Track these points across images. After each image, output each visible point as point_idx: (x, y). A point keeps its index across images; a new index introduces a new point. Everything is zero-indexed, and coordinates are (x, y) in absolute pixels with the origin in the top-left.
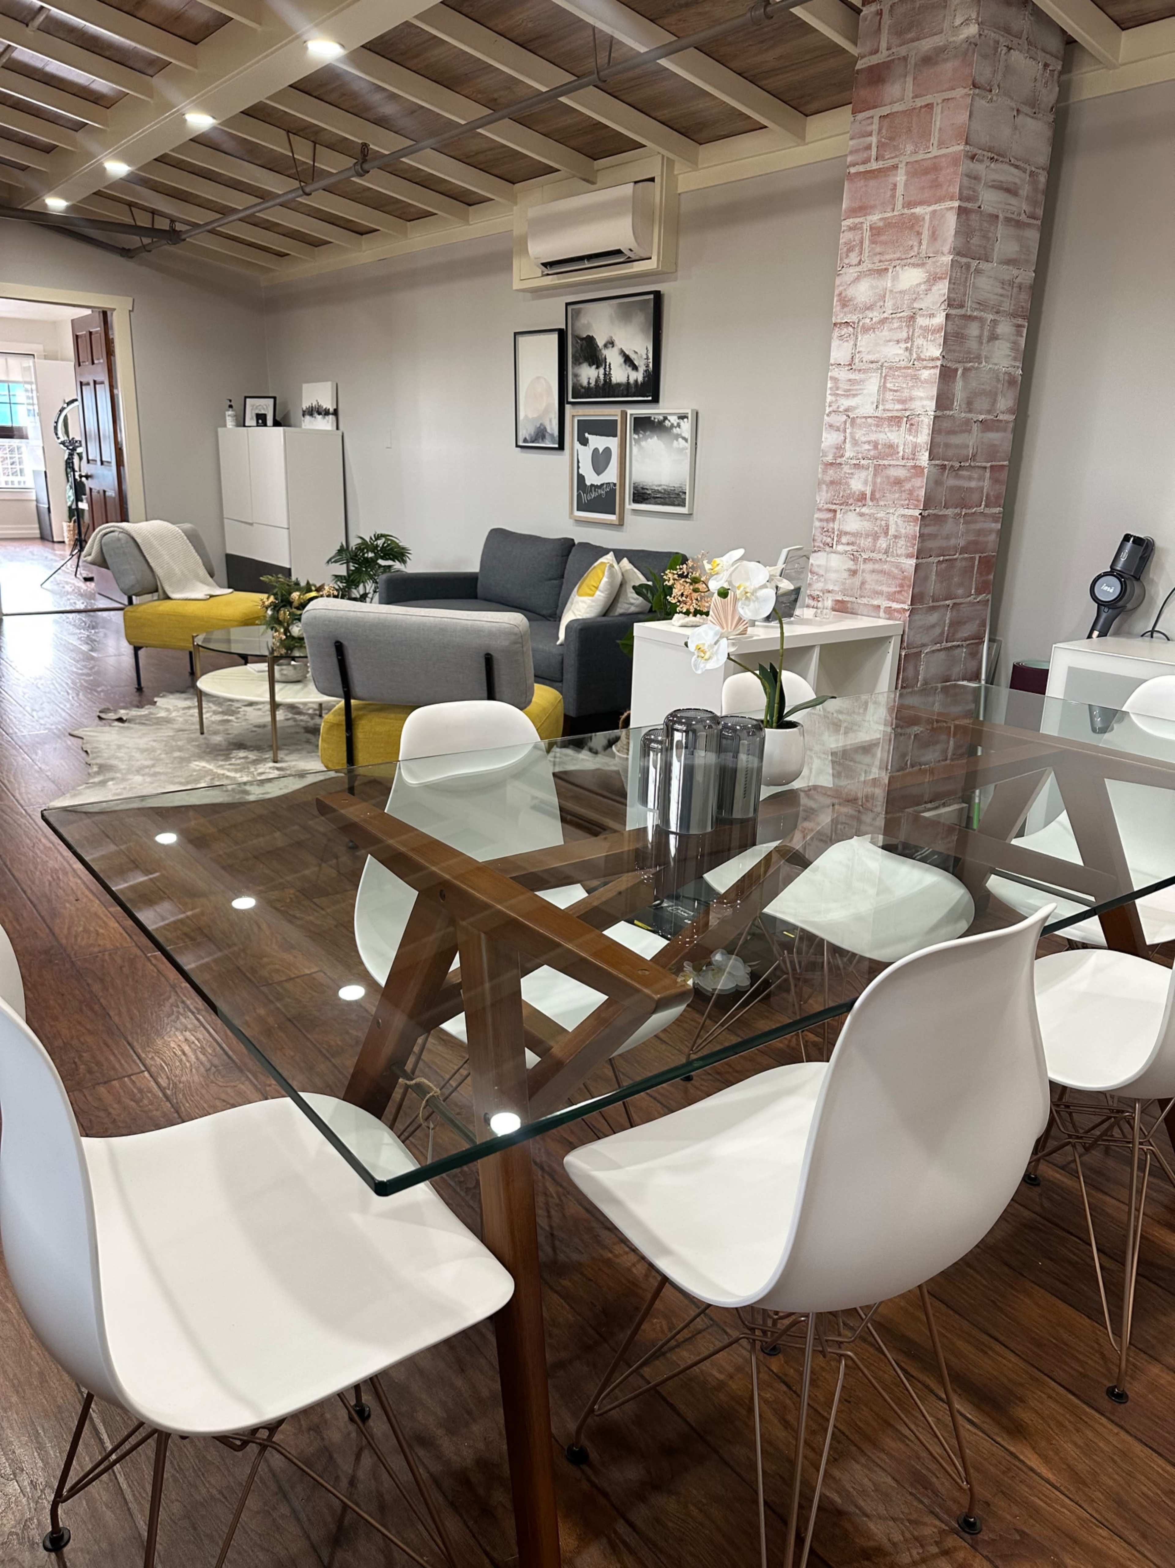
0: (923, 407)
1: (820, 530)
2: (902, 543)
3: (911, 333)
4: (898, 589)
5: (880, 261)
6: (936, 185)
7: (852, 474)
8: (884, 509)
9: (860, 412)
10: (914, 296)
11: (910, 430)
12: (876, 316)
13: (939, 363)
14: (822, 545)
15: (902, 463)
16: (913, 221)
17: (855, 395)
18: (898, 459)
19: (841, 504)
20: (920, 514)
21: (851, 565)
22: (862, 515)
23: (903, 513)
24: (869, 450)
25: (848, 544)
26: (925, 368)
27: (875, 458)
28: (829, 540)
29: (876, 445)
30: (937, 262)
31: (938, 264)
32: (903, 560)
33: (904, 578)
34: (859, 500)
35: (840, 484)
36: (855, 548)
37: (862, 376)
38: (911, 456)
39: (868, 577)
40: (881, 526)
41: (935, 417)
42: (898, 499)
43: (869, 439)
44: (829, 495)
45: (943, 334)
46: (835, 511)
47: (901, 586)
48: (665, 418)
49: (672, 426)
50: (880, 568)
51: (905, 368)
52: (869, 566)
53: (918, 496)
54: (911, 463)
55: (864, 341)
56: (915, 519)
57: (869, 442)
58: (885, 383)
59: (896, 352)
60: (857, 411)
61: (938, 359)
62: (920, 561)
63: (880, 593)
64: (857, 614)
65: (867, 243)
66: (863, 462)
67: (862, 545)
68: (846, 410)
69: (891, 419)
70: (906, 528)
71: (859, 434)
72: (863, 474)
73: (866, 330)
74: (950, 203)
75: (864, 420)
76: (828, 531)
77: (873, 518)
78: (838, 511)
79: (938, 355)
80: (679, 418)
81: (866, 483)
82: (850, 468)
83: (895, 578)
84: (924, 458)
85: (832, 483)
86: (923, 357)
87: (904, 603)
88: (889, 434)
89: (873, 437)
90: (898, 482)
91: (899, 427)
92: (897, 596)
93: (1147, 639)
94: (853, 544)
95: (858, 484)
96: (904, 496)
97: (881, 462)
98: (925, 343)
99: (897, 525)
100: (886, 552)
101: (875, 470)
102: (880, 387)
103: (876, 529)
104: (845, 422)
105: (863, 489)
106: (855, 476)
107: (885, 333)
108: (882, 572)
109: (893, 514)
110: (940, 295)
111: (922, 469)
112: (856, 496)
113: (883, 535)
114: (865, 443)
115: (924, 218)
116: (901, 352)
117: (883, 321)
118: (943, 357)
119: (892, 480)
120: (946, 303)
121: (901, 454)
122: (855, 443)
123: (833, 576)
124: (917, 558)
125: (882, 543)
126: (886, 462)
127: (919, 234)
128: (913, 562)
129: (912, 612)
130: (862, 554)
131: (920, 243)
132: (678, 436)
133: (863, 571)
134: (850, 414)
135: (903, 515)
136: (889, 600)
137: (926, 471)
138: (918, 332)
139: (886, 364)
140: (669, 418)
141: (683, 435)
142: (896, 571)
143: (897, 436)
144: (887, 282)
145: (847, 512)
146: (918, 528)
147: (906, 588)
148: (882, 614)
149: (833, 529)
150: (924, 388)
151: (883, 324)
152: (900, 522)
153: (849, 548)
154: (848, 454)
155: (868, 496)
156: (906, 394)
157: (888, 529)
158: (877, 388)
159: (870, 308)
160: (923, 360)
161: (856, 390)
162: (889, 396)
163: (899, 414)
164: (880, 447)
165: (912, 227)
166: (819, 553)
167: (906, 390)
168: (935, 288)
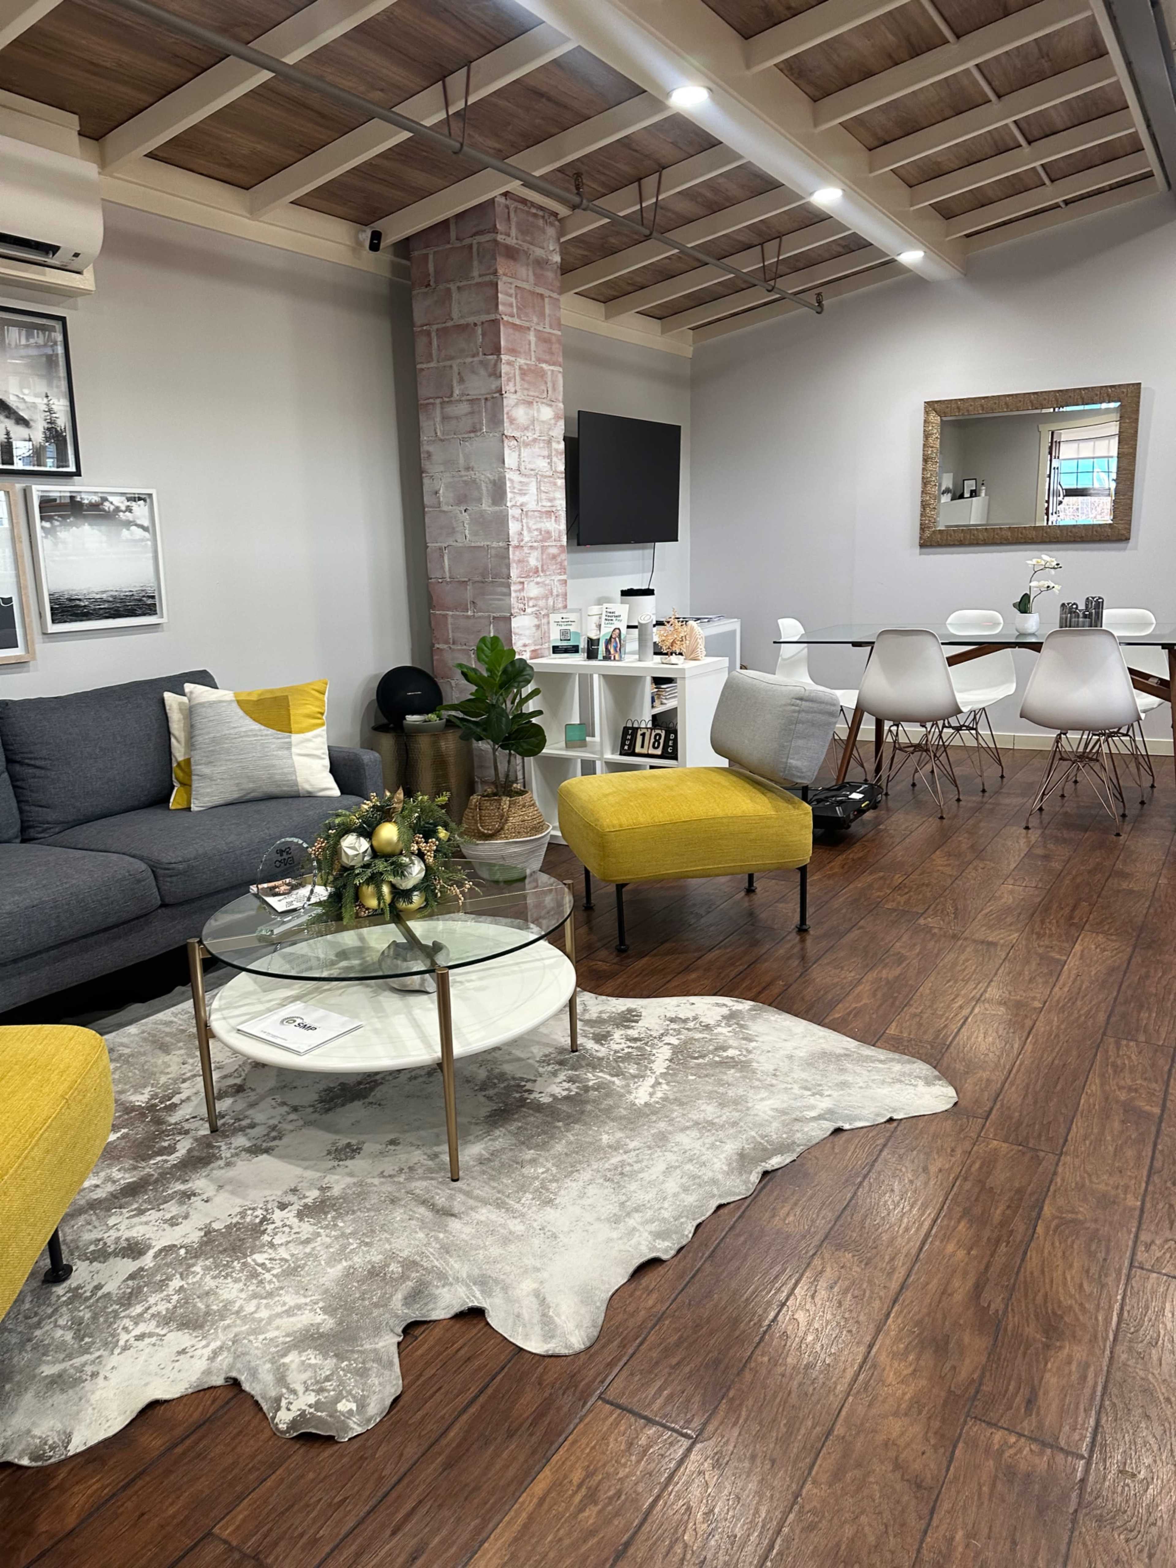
0: (562, 505)
1: (516, 599)
3: (549, 453)
5: (527, 396)
6: (550, 352)
7: (530, 553)
8: (549, 577)
9: (529, 507)
10: (549, 427)
11: (556, 521)
12: (530, 435)
13: (564, 476)
14: (519, 610)
15: (555, 543)
16: (542, 372)
17: (524, 494)
18: (552, 541)
19: (526, 577)
21: (536, 622)
22: (538, 583)
23: (559, 579)
24: (537, 536)
25: (533, 606)
26: (559, 478)
27: (540, 541)
28: (522, 606)
29: (540, 532)
30: (557, 406)
34: (535, 573)
35: (524, 562)
36: (537, 609)
37: (526, 480)
38: (559, 539)
39: (546, 629)
40: (549, 590)
41: (567, 512)
42: (555, 569)
43: (536, 527)
44: (519, 571)
45: (564, 456)
46: (523, 583)
48: (105, 499)
49: (117, 509)
51: (549, 477)
52: (546, 621)
53: (565, 565)
54: (559, 544)
55: (525, 452)
57: (537, 530)
58: (540, 486)
59: (543, 465)
60: (527, 506)
61: (563, 473)
65: (518, 378)
66: (534, 544)
67: (540, 606)
68: (521, 505)
69: (546, 513)
70: (562, 589)
71: (531, 523)
72: (536, 553)
73: (526, 445)
74: (558, 368)
75: (532, 513)
76: (521, 599)
77: (544, 584)
78: (525, 583)
79: (563, 470)
80: (129, 499)
81: (537, 559)
82: (528, 549)
84: (565, 540)
85: (519, 562)
86: (557, 470)
88: (546, 524)
89: (539, 526)
90: (554, 557)
91: (550, 518)
94: (535, 606)
95: (533, 560)
96: (558, 567)
97: (544, 544)
98: (557, 461)
99: (557, 588)
100: (553, 607)
101: (542, 550)
103: (546, 592)
104: (522, 514)
105: (537, 564)
106: (532, 555)
107: (537, 450)
109: (554, 580)
110: (561, 429)
111: (564, 547)
112: (533, 570)
113: (551, 596)
114: (534, 530)
115: (547, 373)
116: (546, 464)
117: (535, 440)
118: (566, 472)
119: (551, 556)
120: (564, 435)
121: (553, 537)
122: (529, 530)
123: (527, 632)
125: (551, 602)
126: (547, 544)
127: (546, 383)
130: (541, 612)
131: (547, 390)
132: (128, 524)
133: (543, 625)
134: (524, 508)
137: (566, 548)
138: (552, 453)
139: (539, 473)
140: (111, 498)
141: (139, 522)
143: (550, 525)
144: (534, 412)
145: (529, 582)
149: (524, 597)
150: (559, 491)
151: (535, 442)
152: (558, 585)
153: (534, 609)
154: (527, 538)
155: (540, 568)
156: (551, 495)
157: (552, 591)
158: (536, 490)
159: (527, 429)
160: (557, 472)
161: (525, 490)
162: (543, 496)
163: (550, 509)
164: (542, 533)
165: (542, 377)
166: (518, 616)
167: (551, 493)
168: (557, 425)
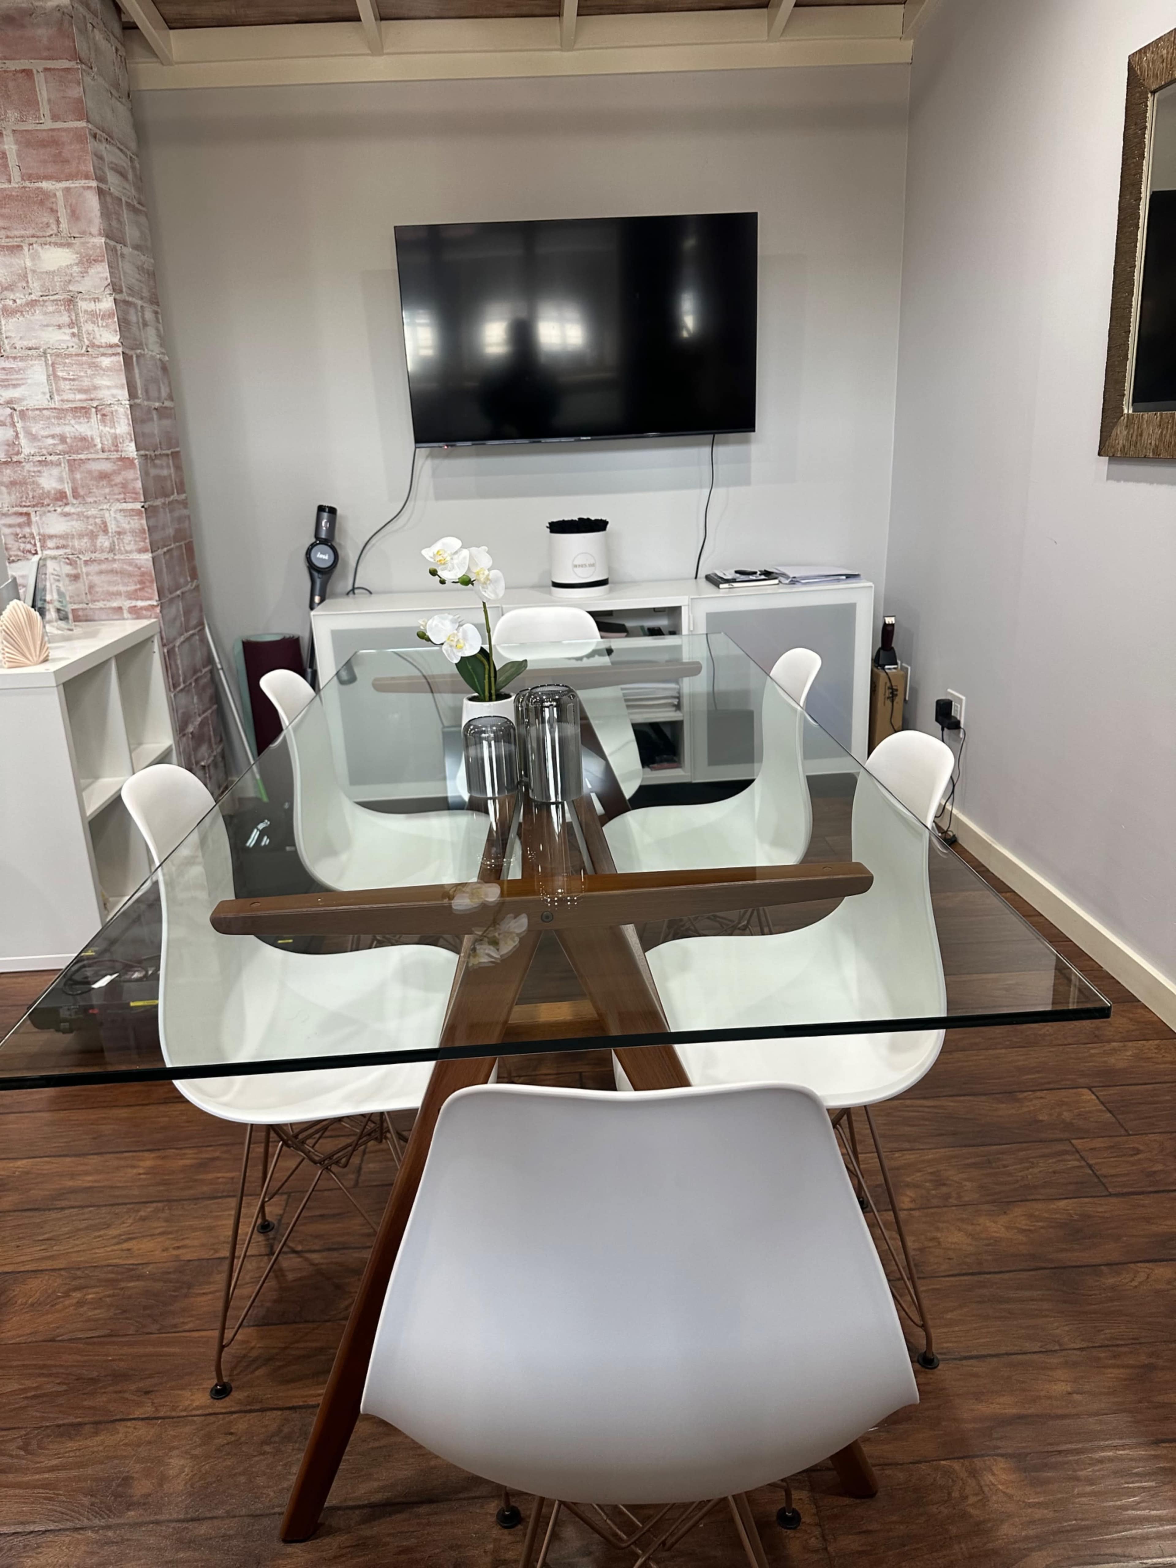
0: (114, 396)
1: (13, 537)
2: (129, 538)
3: (74, 318)
4: (138, 586)
5: (7, 237)
6: (60, 159)
7: (39, 471)
8: (95, 506)
9: (31, 403)
10: (67, 278)
11: (103, 421)
12: (20, 297)
13: (120, 350)
14: (20, 553)
15: (105, 455)
16: (41, 197)
17: (15, 386)
18: (97, 452)
19: (34, 506)
20: (143, 507)
21: (68, 569)
22: (66, 515)
23: (120, 507)
24: (54, 445)
25: (58, 548)
26: (103, 355)
27: (65, 453)
28: (29, 547)
29: (63, 439)
30: (88, 243)
31: (90, 245)
32: (136, 556)
33: (143, 574)
34: (57, 499)
35: (26, 483)
36: (68, 551)
37: (21, 364)
38: (113, 448)
39: (96, 579)
40: (96, 524)
41: (131, 406)
42: (109, 494)
43: (52, 433)
44: (13, 497)
45: (116, 319)
46: (28, 514)
47: (141, 582)
50: (110, 568)
51: (77, 355)
52: (94, 568)
53: (134, 488)
54: (115, 455)
56: (138, 513)
57: (53, 436)
58: (54, 370)
59: (59, 338)
60: (25, 403)
61: (117, 345)
62: (155, 554)
63: (118, 594)
64: (94, 620)
66: (49, 458)
67: (77, 546)
68: (8, 403)
69: (75, 410)
70: (129, 523)
71: (36, 428)
72: (55, 471)
73: (12, 312)
74: (84, 181)
75: (38, 412)
76: (24, 537)
77: (83, 517)
78: (33, 515)
79: (117, 341)
81: (61, 480)
82: (34, 466)
83: (130, 575)
84: (130, 450)
85: (13, 483)
86: (97, 343)
87: (150, 599)
88: (76, 426)
89: (57, 430)
90: (104, 476)
91: (89, 418)
92: (140, 594)
93: (351, 595)
94: (64, 547)
95: (49, 481)
96: (116, 490)
97: (74, 457)
98: (96, 329)
99: (118, 521)
100: (112, 550)
101: (70, 466)
102: (48, 376)
103: (90, 527)
104: (11, 416)
105: (59, 487)
106: (44, 474)
107: (38, 316)
108: (112, 572)
109: (109, 510)
110: (101, 278)
111: (131, 461)
112: (52, 496)
113: (101, 533)
114: (47, 437)
115: (55, 195)
116: (68, 338)
117: (31, 304)
118: (122, 343)
119: (96, 474)
120: (110, 287)
121: (99, 446)
122: (33, 438)
124: (152, 552)
125: (103, 542)
126: (82, 456)
127: (53, 211)
128: (148, 556)
129: (162, 606)
130: (81, 556)
131: (58, 222)
133: (88, 574)
134: (15, 406)
135: (121, 510)
136: (130, 599)
137: (136, 461)
138: (83, 318)
139: (49, 351)
142: (130, 568)
143: (90, 428)
144: (25, 260)
145: (44, 513)
146: (144, 522)
147: (148, 584)
148: (126, 615)
149: (32, 534)
150: (108, 376)
151: (32, 306)
152: (119, 516)
153: (61, 552)
154: (27, 450)
155: (69, 493)
156: (86, 383)
157: (106, 526)
158: (45, 377)
160: (99, 347)
161: (17, 379)
162: (64, 385)
163: (84, 405)
164: (68, 440)
165: (42, 203)
166: (20, 563)
167: (85, 379)
168: (92, 271)
